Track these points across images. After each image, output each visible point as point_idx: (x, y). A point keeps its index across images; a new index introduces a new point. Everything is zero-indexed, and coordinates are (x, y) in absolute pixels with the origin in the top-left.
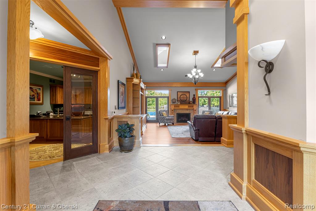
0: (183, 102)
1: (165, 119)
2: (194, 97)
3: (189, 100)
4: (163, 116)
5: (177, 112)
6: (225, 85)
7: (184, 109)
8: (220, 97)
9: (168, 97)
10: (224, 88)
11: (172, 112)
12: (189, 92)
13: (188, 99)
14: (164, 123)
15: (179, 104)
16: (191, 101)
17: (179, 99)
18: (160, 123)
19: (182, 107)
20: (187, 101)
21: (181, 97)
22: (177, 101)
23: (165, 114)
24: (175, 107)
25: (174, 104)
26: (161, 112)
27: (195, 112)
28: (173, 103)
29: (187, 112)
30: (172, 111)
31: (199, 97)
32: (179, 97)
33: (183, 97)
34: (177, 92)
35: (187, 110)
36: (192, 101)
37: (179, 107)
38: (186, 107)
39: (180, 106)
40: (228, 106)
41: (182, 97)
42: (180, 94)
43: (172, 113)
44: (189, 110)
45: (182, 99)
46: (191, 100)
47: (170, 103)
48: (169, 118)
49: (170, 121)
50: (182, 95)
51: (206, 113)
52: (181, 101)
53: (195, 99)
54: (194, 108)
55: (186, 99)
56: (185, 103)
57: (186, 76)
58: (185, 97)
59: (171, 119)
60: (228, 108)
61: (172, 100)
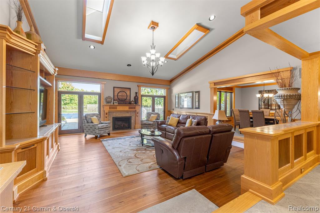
0: (123, 102)
1: (97, 128)
2: (136, 96)
3: (130, 101)
4: (92, 122)
5: (114, 116)
6: (170, 83)
7: (122, 111)
8: (164, 97)
9: (99, 95)
10: (169, 87)
11: (106, 116)
12: (130, 88)
13: (128, 98)
14: (94, 135)
15: (117, 104)
16: (132, 101)
17: (116, 97)
18: (86, 135)
19: (120, 108)
20: (127, 100)
21: (119, 94)
22: (113, 100)
23: (95, 120)
24: (110, 109)
25: (109, 104)
26: (89, 117)
27: (137, 115)
28: (108, 102)
29: (127, 115)
30: (107, 114)
31: (142, 96)
32: (116, 94)
33: (122, 95)
34: (114, 87)
35: (127, 112)
36: (134, 101)
37: (116, 109)
38: (126, 108)
39: (118, 107)
40: (174, 107)
41: (120, 96)
42: (117, 91)
43: (106, 117)
44: (129, 113)
45: (121, 97)
46: (132, 99)
47: (103, 102)
48: (103, 126)
49: (104, 131)
50: (119, 92)
51: (153, 117)
52: (120, 100)
53: (138, 98)
54: (136, 110)
55: (126, 98)
56: (124, 103)
57: (128, 65)
58: (124, 94)
59: (105, 128)
60: (173, 109)
61: (106, 99)
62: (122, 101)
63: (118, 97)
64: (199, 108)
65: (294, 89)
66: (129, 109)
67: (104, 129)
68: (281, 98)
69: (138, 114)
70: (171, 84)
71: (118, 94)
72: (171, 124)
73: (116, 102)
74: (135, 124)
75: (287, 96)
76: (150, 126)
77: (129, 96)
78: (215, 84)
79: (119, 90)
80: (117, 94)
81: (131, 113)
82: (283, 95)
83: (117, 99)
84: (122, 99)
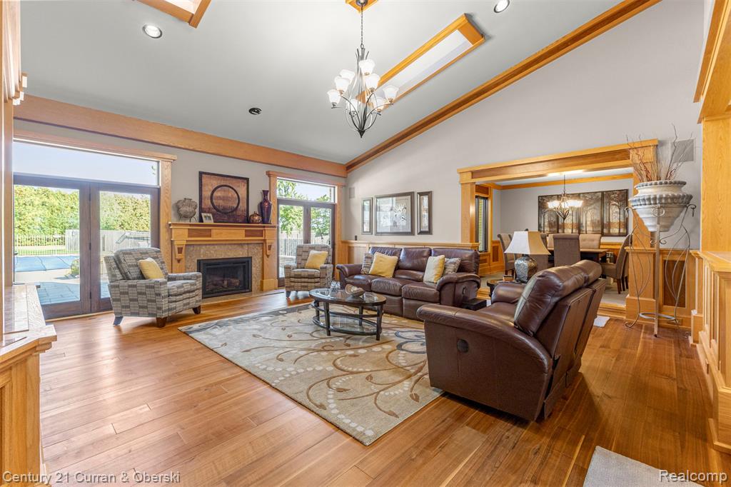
0: (226, 216)
1: (164, 293)
2: (265, 200)
3: (247, 213)
4: (142, 276)
5: (202, 257)
6: (347, 170)
7: (226, 242)
8: (333, 207)
9: (157, 194)
10: (342, 181)
11: (179, 256)
12: (247, 180)
13: (243, 206)
14: (150, 315)
15: (212, 222)
16: (255, 214)
17: (207, 203)
18: (118, 320)
19: (221, 234)
20: (239, 213)
21: (217, 194)
22: (197, 210)
23: (154, 271)
24: (189, 236)
25: (188, 222)
26: (130, 260)
27: (268, 252)
28: (183, 216)
29: (240, 253)
30: (180, 250)
31: (280, 201)
32: (207, 193)
33: (225, 198)
34: (201, 174)
35: (241, 244)
36: (258, 213)
37: (210, 236)
38: (238, 234)
40: (358, 232)
41: (219, 198)
42: (210, 184)
43: (179, 261)
44: (246, 247)
45: (221, 203)
46: (253, 208)
47: (168, 216)
48: (182, 287)
49: (185, 302)
50: (218, 187)
51: (315, 256)
52: (218, 210)
53: (270, 206)
54: (265, 240)
55: (235, 206)
56: (231, 220)
57: (252, 110)
58: (230, 195)
59: (189, 292)
60: (356, 237)
61: (177, 207)
62: (225, 213)
63: (214, 201)
64: (429, 232)
65: (675, 183)
66: (246, 236)
67: (185, 296)
68: (652, 202)
69: (270, 249)
70: (349, 174)
71: (212, 194)
72: (380, 271)
73: (209, 217)
74: (263, 278)
75: (666, 198)
76: (313, 280)
77: (246, 201)
78: (475, 174)
79: (215, 183)
80: (210, 193)
81: (252, 246)
82: (658, 196)
83: (209, 209)
84: (224, 208)
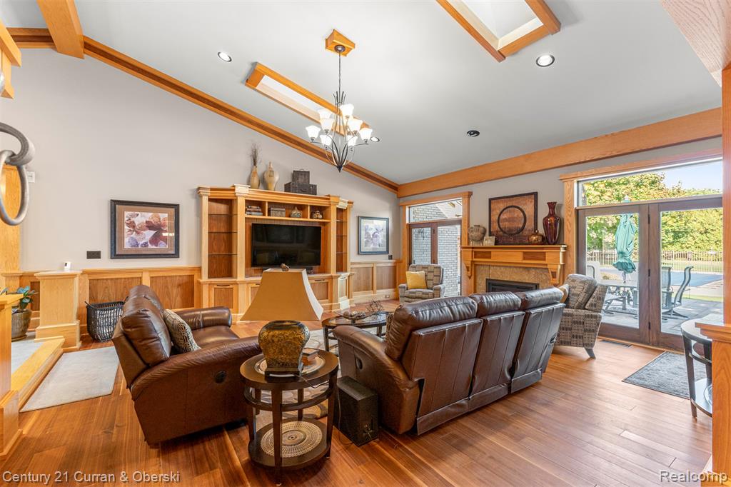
0: (507, 237)
2: (552, 214)
3: (536, 230)
5: (490, 278)
9: (461, 223)
12: (535, 194)
13: (530, 225)
15: (493, 244)
16: (535, 233)
17: (495, 227)
19: (499, 256)
20: (526, 233)
21: (504, 216)
22: (486, 234)
28: (473, 241)
29: (526, 278)
31: (584, 212)
32: (495, 218)
33: (512, 219)
34: (490, 200)
38: (516, 256)
39: (494, 253)
41: (506, 220)
42: (498, 208)
44: (533, 272)
45: (508, 224)
47: (466, 241)
50: (503, 210)
52: (505, 233)
53: (562, 222)
54: (546, 265)
55: (521, 226)
56: (518, 241)
57: (470, 133)
58: (516, 215)
62: (512, 235)
63: (500, 224)
66: (525, 259)
71: (500, 215)
77: (533, 218)
79: (502, 206)
80: (497, 216)
81: (538, 271)
83: (497, 232)
84: (510, 230)
